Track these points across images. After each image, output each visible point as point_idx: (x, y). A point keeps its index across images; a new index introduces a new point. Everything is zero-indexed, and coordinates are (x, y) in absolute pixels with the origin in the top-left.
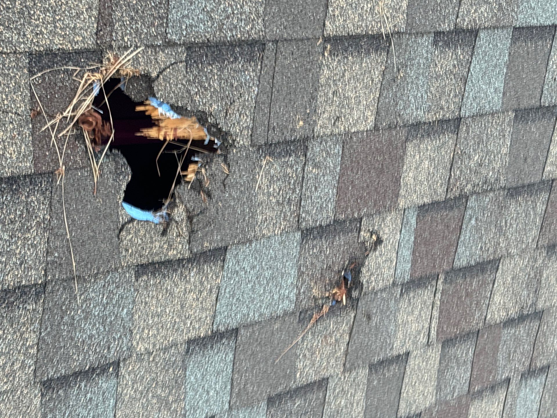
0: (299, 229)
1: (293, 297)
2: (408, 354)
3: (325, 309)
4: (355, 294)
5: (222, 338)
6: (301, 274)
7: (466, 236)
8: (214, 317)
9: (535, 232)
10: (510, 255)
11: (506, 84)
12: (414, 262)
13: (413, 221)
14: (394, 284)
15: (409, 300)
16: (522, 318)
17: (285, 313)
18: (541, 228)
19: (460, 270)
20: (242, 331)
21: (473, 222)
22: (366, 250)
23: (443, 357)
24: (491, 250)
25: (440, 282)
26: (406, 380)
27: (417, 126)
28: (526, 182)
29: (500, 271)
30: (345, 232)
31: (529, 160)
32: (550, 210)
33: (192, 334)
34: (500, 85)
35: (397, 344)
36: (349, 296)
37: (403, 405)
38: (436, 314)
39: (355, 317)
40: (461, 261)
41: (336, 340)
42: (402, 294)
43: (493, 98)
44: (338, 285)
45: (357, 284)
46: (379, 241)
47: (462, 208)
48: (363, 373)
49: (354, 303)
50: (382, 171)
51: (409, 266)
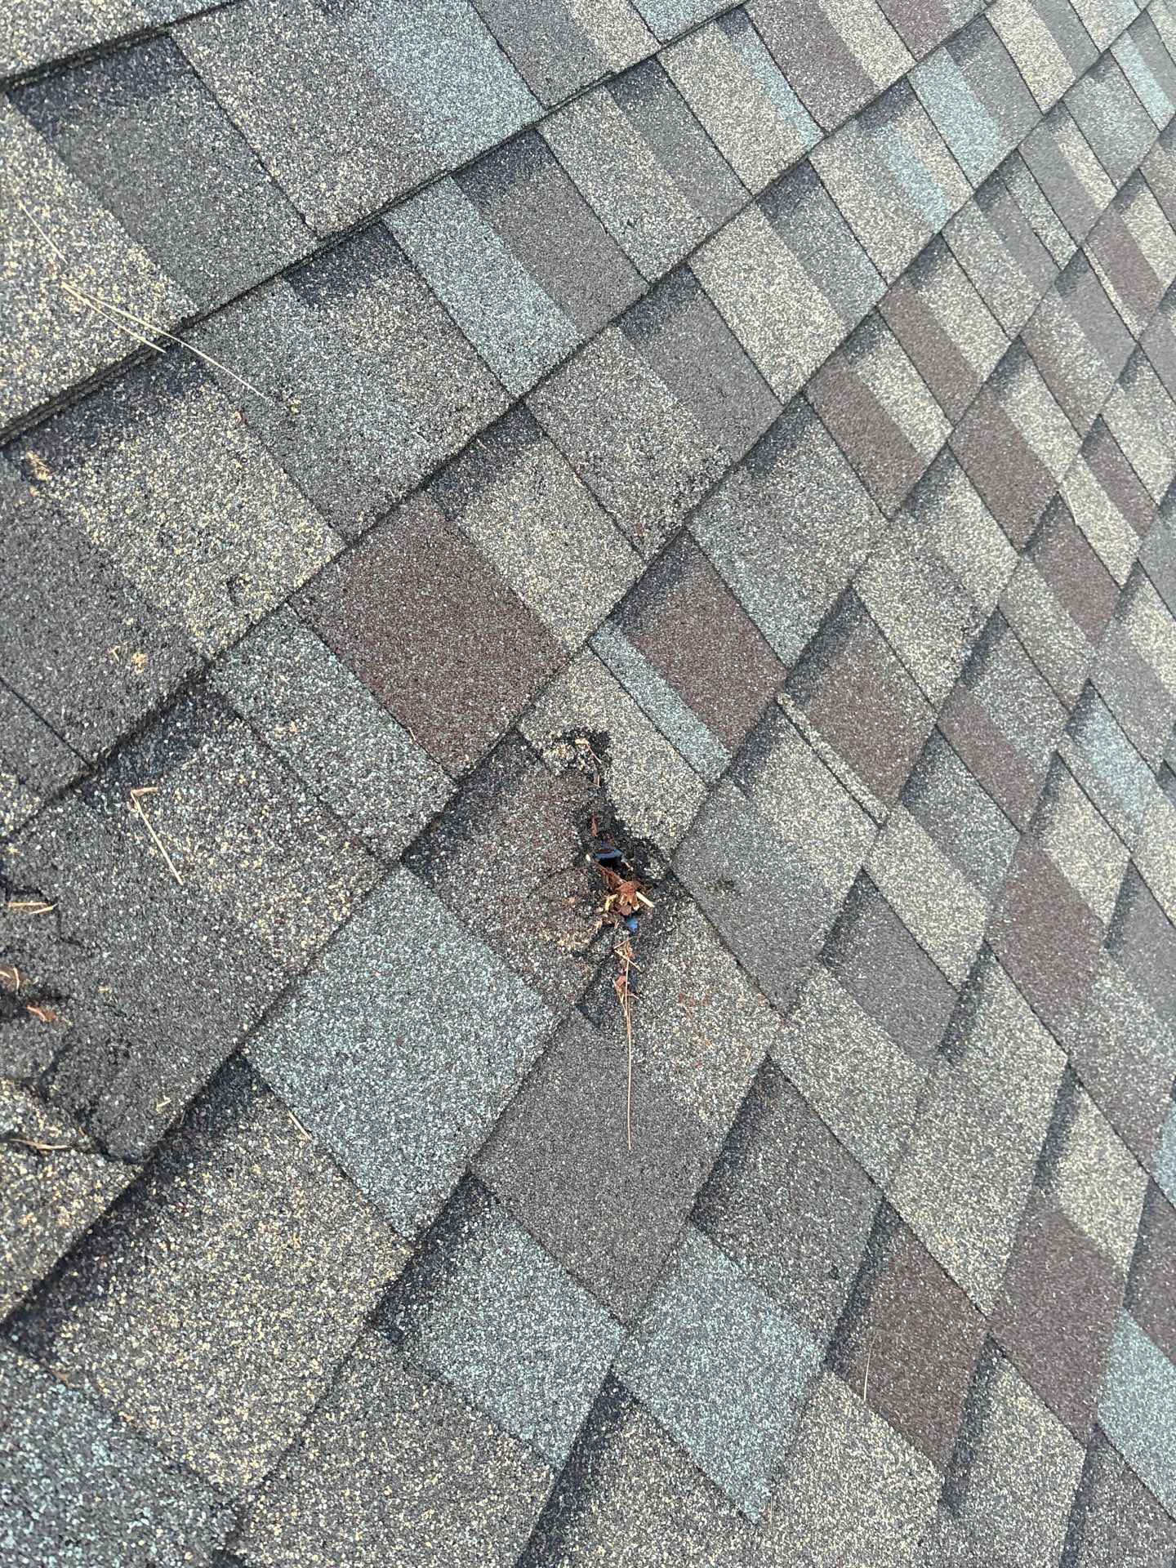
0: (390, 867)
2: (863, 874)
3: (625, 953)
4: (655, 871)
8: (379, 1214)
9: (862, 500)
10: (860, 569)
12: (707, 718)
13: (627, 651)
14: (711, 787)
15: (770, 787)
16: (981, 648)
17: (548, 1045)
18: (864, 483)
19: (802, 660)
20: (487, 1169)
22: (590, 777)
24: (822, 586)
25: (790, 711)
29: (870, 605)
30: (511, 781)
31: (727, 389)
33: (366, 1299)
34: (533, 294)
36: (647, 885)
38: (841, 767)
39: (699, 908)
41: (711, 982)
42: (745, 791)
43: (547, 325)
44: (601, 886)
45: (644, 850)
46: (599, 742)
47: (696, 557)
48: (823, 982)
49: (670, 887)
51: (704, 730)
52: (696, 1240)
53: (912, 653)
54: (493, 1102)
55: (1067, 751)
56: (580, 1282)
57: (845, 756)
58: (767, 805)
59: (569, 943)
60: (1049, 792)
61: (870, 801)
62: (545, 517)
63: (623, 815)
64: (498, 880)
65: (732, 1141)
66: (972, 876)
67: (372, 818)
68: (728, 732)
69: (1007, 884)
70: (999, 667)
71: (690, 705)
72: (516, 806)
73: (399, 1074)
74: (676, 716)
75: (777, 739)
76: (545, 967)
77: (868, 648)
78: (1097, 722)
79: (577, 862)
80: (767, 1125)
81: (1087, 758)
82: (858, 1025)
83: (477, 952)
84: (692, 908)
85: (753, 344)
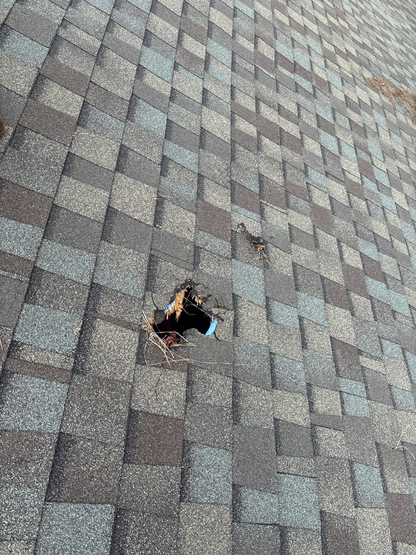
0: (231, 259)
1: (258, 269)
2: (289, 224)
3: (265, 256)
4: (261, 241)
5: (269, 305)
6: (249, 263)
7: (247, 185)
8: (259, 306)
9: (251, 154)
10: (258, 168)
11: (187, 149)
12: (253, 211)
13: (237, 207)
14: (260, 223)
15: (268, 217)
16: (284, 170)
17: (264, 274)
18: (250, 150)
19: (260, 191)
20: (267, 295)
21: (242, 180)
22: (245, 231)
23: (293, 209)
24: (255, 175)
25: (263, 202)
26: (299, 228)
27: (198, 194)
28: (230, 152)
29: (263, 174)
30: (236, 238)
31: (221, 148)
32: (243, 145)
33: (265, 317)
34: (188, 152)
35: (284, 228)
36: (262, 244)
37: (308, 232)
38: (276, 207)
39: (270, 244)
40: (257, 190)
41: (278, 254)
42: (265, 220)
43: (193, 157)
44: (257, 247)
45: (258, 239)
46: (242, 224)
47: (235, 183)
48: (293, 246)
49: (265, 243)
50: (214, 215)
51: (254, 214)
52: (298, 293)
53: (274, 179)
54: (263, 285)
55: (308, 181)
56: (287, 305)
57: (275, 205)
58: (269, 221)
59: (258, 258)
60: (309, 191)
61: (283, 211)
62: (213, 191)
63: (253, 235)
64: (244, 254)
65: (295, 276)
66: (305, 214)
67: (225, 253)
68: (257, 212)
69: (311, 213)
70: (289, 172)
71: (250, 210)
72: (239, 242)
73: (250, 287)
74: (249, 214)
75: (264, 208)
76: (257, 263)
77: (267, 182)
78: (310, 171)
79: (251, 245)
80: (298, 272)
81: (312, 180)
82: (302, 249)
83: (248, 266)
84: (269, 244)
85: (219, 135)
